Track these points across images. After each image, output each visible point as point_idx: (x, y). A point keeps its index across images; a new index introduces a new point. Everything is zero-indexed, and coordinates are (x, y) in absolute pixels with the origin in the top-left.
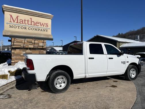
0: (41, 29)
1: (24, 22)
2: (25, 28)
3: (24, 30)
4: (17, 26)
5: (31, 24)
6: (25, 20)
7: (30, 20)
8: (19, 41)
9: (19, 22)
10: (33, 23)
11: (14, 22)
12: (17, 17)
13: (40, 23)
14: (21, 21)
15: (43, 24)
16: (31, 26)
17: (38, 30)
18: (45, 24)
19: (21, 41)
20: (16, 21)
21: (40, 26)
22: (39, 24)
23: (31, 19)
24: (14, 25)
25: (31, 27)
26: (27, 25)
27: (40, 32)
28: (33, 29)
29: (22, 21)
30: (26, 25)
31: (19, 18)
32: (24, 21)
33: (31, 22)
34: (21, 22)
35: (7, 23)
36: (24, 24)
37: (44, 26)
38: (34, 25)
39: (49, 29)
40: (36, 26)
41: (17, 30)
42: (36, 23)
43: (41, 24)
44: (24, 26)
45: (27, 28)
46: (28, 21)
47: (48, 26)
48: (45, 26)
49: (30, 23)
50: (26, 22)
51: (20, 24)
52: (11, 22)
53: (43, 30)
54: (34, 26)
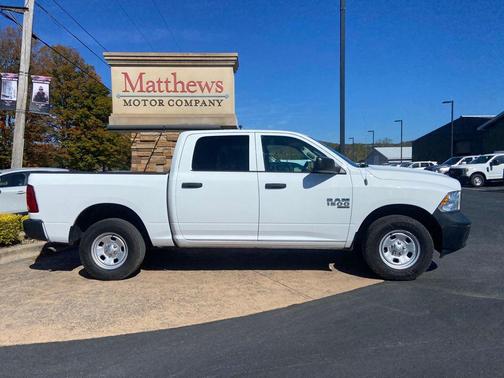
0: (201, 100)
1: (156, 88)
2: (161, 104)
3: (158, 109)
4: (140, 99)
5: (176, 91)
6: (159, 82)
7: (171, 79)
8: (147, 138)
9: (144, 89)
10: (179, 86)
11: (133, 89)
12: (140, 77)
13: (200, 83)
14: (150, 84)
15: (207, 85)
16: (174, 94)
17: (193, 103)
18: (213, 82)
19: (151, 139)
20: (138, 88)
21: (199, 93)
22: (195, 85)
23: (174, 74)
24: (133, 99)
25: (175, 99)
26: (165, 93)
27: (199, 110)
28: (179, 103)
29: (153, 86)
30: (162, 94)
31: (145, 79)
32: (156, 85)
33: (176, 84)
34: (151, 89)
35: (119, 97)
36: (158, 93)
37: (209, 90)
38: (183, 91)
39: (226, 97)
40: (188, 94)
41: (141, 110)
42: (188, 85)
43: (203, 84)
44: (156, 99)
45: (166, 100)
46: (167, 82)
47: (221, 88)
48: (213, 90)
49: (171, 87)
50: (163, 86)
51: (147, 94)
52: (126, 91)
53: (208, 103)
54: (184, 94)
